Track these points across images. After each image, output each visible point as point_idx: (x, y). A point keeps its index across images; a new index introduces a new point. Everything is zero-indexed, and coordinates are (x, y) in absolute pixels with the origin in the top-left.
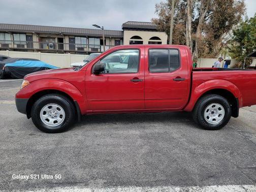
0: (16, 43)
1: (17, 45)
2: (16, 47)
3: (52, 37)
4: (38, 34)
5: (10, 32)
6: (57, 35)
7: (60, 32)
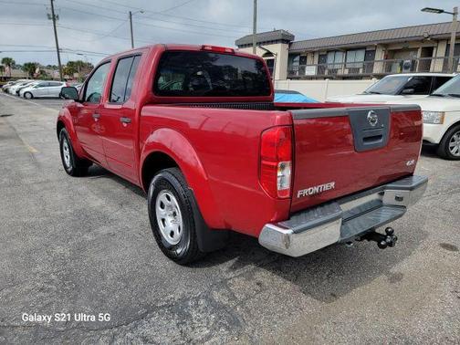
0: (348, 66)
1: (350, 69)
2: (346, 72)
3: (410, 47)
4: (385, 45)
5: (342, 48)
6: (422, 41)
7: (426, 35)
